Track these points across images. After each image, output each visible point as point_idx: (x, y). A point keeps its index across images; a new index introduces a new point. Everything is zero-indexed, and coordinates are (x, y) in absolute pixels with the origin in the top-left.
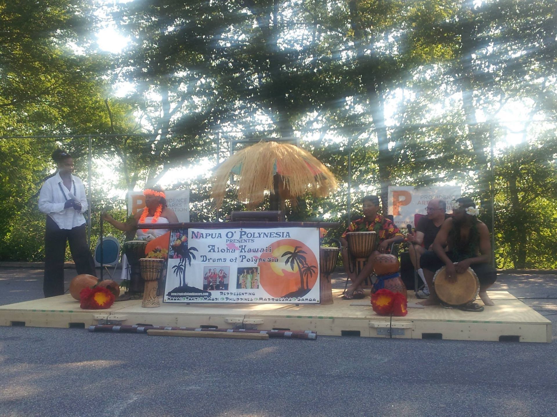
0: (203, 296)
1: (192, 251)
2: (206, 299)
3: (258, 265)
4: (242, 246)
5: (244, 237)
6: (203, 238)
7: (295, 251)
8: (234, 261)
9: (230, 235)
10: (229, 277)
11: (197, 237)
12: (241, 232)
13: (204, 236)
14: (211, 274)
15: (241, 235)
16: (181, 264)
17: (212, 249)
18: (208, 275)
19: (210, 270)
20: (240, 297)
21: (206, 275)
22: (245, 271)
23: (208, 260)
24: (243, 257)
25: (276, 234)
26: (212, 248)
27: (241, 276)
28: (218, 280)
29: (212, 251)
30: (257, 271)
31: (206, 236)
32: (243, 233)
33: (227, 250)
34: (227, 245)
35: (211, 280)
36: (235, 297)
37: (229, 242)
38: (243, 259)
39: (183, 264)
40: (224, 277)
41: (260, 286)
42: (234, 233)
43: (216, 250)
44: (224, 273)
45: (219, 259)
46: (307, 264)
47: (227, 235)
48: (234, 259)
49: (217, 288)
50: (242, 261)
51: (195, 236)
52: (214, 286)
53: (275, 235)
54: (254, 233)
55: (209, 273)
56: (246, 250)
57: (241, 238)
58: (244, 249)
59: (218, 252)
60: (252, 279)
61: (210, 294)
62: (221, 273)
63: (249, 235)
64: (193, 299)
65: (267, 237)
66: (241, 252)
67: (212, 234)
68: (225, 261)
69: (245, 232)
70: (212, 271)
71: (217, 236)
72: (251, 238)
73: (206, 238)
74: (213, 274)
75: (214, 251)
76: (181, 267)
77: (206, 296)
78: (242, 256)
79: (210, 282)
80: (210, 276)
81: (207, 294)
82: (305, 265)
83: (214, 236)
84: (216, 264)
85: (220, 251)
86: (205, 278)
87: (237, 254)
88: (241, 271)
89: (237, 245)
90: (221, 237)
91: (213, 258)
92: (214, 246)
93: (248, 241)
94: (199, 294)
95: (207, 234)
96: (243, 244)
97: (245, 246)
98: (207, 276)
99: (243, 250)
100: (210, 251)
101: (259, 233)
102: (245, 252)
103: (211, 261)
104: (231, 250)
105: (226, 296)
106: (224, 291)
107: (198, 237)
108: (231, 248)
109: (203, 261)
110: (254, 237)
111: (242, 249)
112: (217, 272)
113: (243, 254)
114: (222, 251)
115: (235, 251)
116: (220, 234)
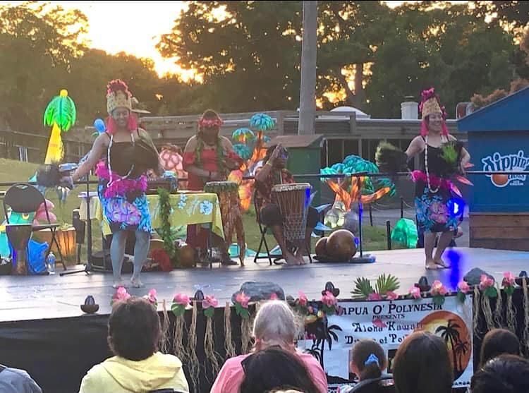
1: (333, 330)
4: (391, 323)
5: (394, 312)
6: (345, 314)
7: (449, 325)
9: (377, 310)
11: (338, 313)
12: (390, 306)
13: (347, 312)
15: (391, 309)
16: (316, 347)
17: (357, 328)
24: (394, 336)
25: (428, 306)
29: (358, 330)
31: (350, 311)
32: (392, 307)
33: (374, 328)
37: (376, 319)
38: (393, 338)
39: (320, 347)
42: (382, 307)
43: (362, 328)
46: (461, 342)
47: (374, 311)
48: (384, 339)
50: (393, 342)
53: (426, 307)
54: (404, 307)
56: (395, 327)
57: (390, 312)
59: (365, 331)
63: (400, 309)
65: (418, 310)
66: (390, 329)
67: (357, 308)
69: (395, 306)
71: (362, 312)
72: (402, 313)
73: (349, 314)
75: (360, 330)
76: (317, 350)
78: (392, 335)
82: (458, 342)
83: (358, 312)
87: (386, 332)
88: (391, 354)
89: (385, 321)
90: (367, 313)
92: (360, 324)
93: (397, 316)
95: (350, 309)
99: (391, 328)
101: (410, 306)
104: (378, 328)
107: (340, 314)
109: (348, 343)
110: (404, 311)
113: (392, 332)
114: (369, 330)
115: (382, 328)
116: (366, 308)
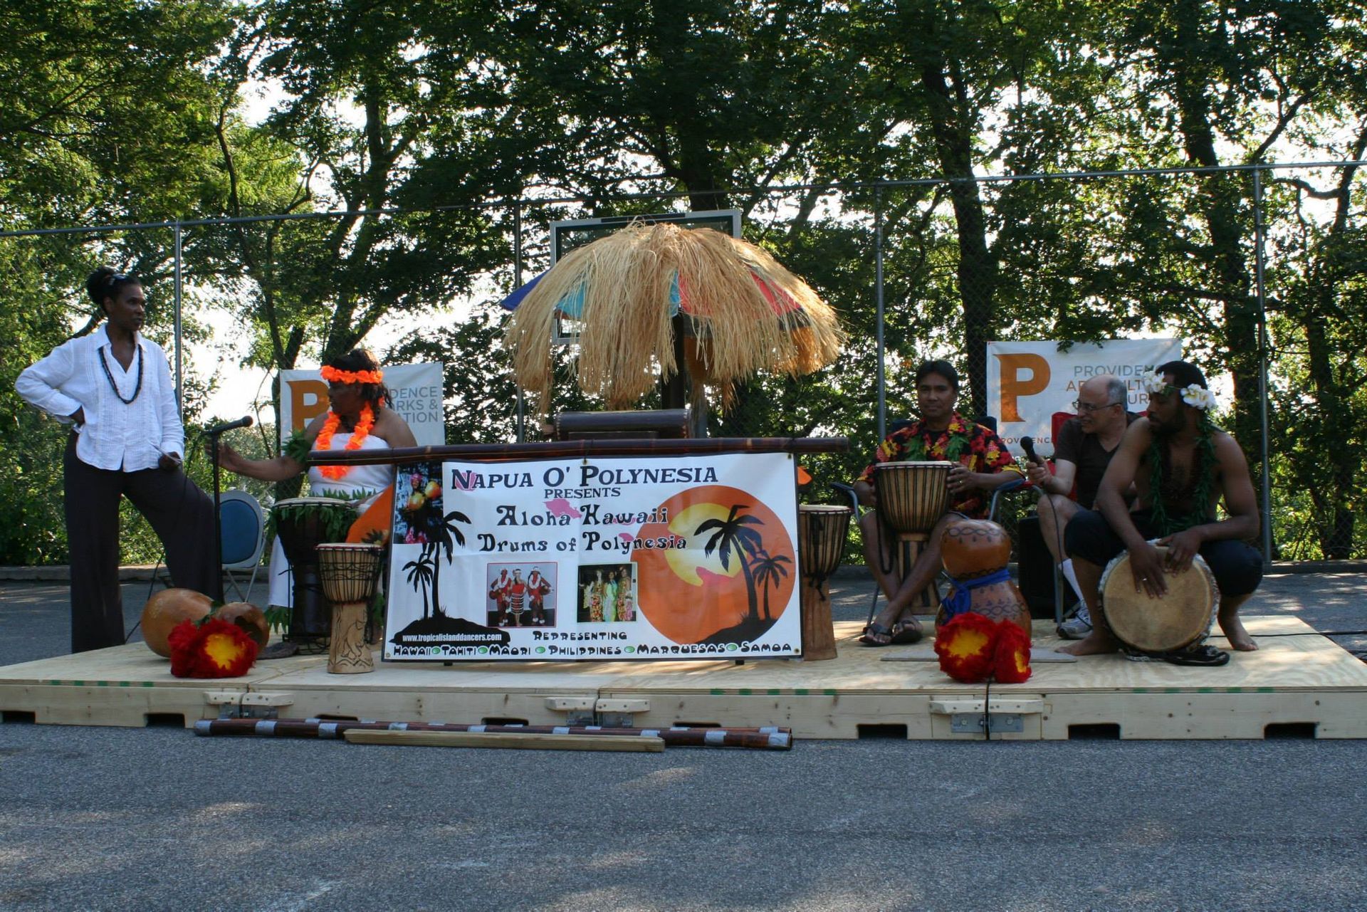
1: (454, 523)
2: (494, 650)
3: (633, 560)
4: (588, 507)
5: (594, 483)
6: (482, 487)
7: (730, 517)
8: (569, 547)
9: (554, 477)
11: (466, 485)
12: (584, 469)
14: (509, 584)
15: (585, 477)
16: (425, 557)
17: (508, 516)
18: (500, 585)
19: (504, 573)
20: (586, 644)
22: (599, 574)
23: (497, 547)
24: (593, 538)
25: (681, 473)
26: (509, 514)
27: (589, 588)
28: (527, 599)
29: (508, 521)
30: (630, 574)
31: (492, 481)
32: (590, 471)
33: (549, 517)
34: (549, 504)
35: (508, 599)
36: (574, 645)
37: (551, 497)
38: (591, 541)
39: (432, 557)
40: (544, 590)
42: (564, 470)
43: (519, 518)
44: (543, 580)
45: (528, 545)
46: (763, 552)
47: (546, 480)
48: (568, 541)
49: (526, 621)
50: (590, 548)
51: (463, 481)
52: (517, 615)
53: (676, 475)
54: (619, 471)
55: (503, 580)
56: (600, 517)
57: (584, 483)
58: (594, 515)
59: (525, 523)
60: (618, 596)
61: (506, 638)
62: (534, 582)
63: (606, 478)
64: (460, 651)
65: (655, 481)
66: (587, 522)
67: (507, 476)
68: (545, 548)
69: (595, 469)
70: (510, 575)
71: (519, 482)
72: (613, 485)
73: (491, 487)
74: (513, 583)
75: (513, 522)
76: (427, 565)
77: (495, 642)
78: (590, 534)
79: (504, 605)
80: (504, 590)
81: (499, 637)
82: (759, 555)
83: (511, 483)
84: (520, 556)
85: (529, 520)
86: (493, 595)
87: (576, 528)
89: (575, 503)
90: (530, 485)
91: (511, 539)
92: (513, 508)
93: (603, 493)
94: (477, 637)
95: (492, 477)
96: (591, 501)
97: (596, 507)
98: (496, 588)
99: (591, 519)
100: (502, 523)
101: (632, 471)
102: (597, 522)
103: (506, 549)
104: (558, 519)
105: (551, 642)
107: (471, 486)
108: (558, 512)
109: (485, 549)
110: (618, 482)
111: (589, 514)
112: (524, 577)
113: (591, 528)
114: (534, 522)
115: (568, 519)
116: (528, 475)
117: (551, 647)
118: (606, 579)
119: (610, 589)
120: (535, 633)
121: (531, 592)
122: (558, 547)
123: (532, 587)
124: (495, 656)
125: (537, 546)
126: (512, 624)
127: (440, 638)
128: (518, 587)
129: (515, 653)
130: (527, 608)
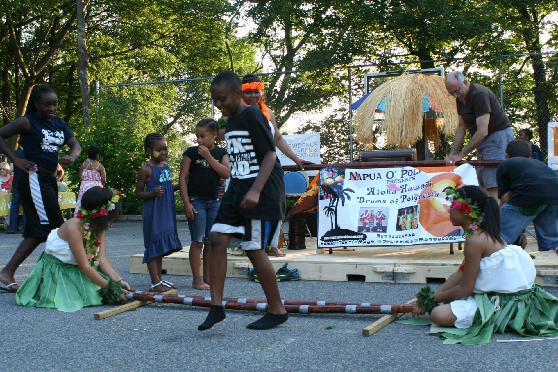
0: (357, 239)
1: (347, 192)
2: (360, 242)
3: (418, 203)
4: (403, 186)
5: (406, 176)
8: (395, 202)
9: (390, 175)
10: (388, 219)
12: (402, 171)
13: (362, 178)
14: (368, 216)
15: (403, 174)
16: (332, 204)
18: (365, 216)
19: (367, 211)
20: (399, 239)
21: (361, 216)
22: (405, 211)
23: (365, 202)
26: (372, 191)
27: (401, 217)
28: (375, 222)
29: (371, 193)
30: (416, 210)
31: (364, 177)
32: (405, 172)
33: (388, 191)
34: (388, 186)
35: (367, 221)
36: (394, 240)
37: (389, 183)
38: (404, 199)
39: (335, 204)
40: (383, 218)
41: (420, 225)
42: (394, 172)
43: (376, 192)
44: (383, 215)
45: (378, 201)
47: (387, 176)
48: (395, 200)
49: (374, 230)
50: (403, 202)
51: (354, 177)
52: (371, 228)
54: (414, 171)
55: (366, 214)
56: (407, 189)
57: (402, 177)
58: (405, 189)
59: (378, 194)
60: (412, 219)
61: (365, 237)
62: (379, 215)
63: (410, 173)
64: (346, 243)
66: (402, 192)
67: (370, 175)
68: (385, 203)
69: (407, 171)
70: (369, 212)
71: (376, 177)
72: (413, 176)
73: (364, 179)
74: (370, 215)
75: (373, 194)
76: (332, 208)
77: (360, 239)
78: (403, 196)
79: (365, 224)
80: (366, 218)
81: (362, 236)
83: (373, 177)
84: (375, 205)
85: (380, 193)
86: (361, 220)
87: (399, 194)
88: (401, 212)
89: (398, 185)
90: (381, 179)
91: (372, 200)
92: (374, 188)
93: (409, 179)
94: (353, 237)
95: (364, 175)
96: (404, 184)
97: (406, 185)
98: (363, 217)
100: (369, 194)
102: (406, 191)
103: (369, 202)
104: (391, 192)
105: (384, 238)
106: (381, 234)
107: (356, 179)
108: (392, 189)
109: (360, 202)
110: (415, 175)
111: (403, 189)
112: (375, 213)
113: (404, 194)
114: (382, 193)
115: (395, 191)
116: (379, 174)
117: (384, 241)
118: (408, 213)
119: (409, 216)
120: (378, 235)
121: (377, 219)
122: (391, 202)
123: (378, 217)
124: (360, 244)
125: (382, 201)
126: (368, 231)
127: (338, 237)
128: (372, 217)
129: (369, 243)
130: (375, 225)
